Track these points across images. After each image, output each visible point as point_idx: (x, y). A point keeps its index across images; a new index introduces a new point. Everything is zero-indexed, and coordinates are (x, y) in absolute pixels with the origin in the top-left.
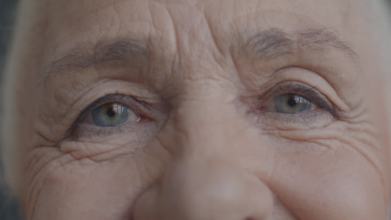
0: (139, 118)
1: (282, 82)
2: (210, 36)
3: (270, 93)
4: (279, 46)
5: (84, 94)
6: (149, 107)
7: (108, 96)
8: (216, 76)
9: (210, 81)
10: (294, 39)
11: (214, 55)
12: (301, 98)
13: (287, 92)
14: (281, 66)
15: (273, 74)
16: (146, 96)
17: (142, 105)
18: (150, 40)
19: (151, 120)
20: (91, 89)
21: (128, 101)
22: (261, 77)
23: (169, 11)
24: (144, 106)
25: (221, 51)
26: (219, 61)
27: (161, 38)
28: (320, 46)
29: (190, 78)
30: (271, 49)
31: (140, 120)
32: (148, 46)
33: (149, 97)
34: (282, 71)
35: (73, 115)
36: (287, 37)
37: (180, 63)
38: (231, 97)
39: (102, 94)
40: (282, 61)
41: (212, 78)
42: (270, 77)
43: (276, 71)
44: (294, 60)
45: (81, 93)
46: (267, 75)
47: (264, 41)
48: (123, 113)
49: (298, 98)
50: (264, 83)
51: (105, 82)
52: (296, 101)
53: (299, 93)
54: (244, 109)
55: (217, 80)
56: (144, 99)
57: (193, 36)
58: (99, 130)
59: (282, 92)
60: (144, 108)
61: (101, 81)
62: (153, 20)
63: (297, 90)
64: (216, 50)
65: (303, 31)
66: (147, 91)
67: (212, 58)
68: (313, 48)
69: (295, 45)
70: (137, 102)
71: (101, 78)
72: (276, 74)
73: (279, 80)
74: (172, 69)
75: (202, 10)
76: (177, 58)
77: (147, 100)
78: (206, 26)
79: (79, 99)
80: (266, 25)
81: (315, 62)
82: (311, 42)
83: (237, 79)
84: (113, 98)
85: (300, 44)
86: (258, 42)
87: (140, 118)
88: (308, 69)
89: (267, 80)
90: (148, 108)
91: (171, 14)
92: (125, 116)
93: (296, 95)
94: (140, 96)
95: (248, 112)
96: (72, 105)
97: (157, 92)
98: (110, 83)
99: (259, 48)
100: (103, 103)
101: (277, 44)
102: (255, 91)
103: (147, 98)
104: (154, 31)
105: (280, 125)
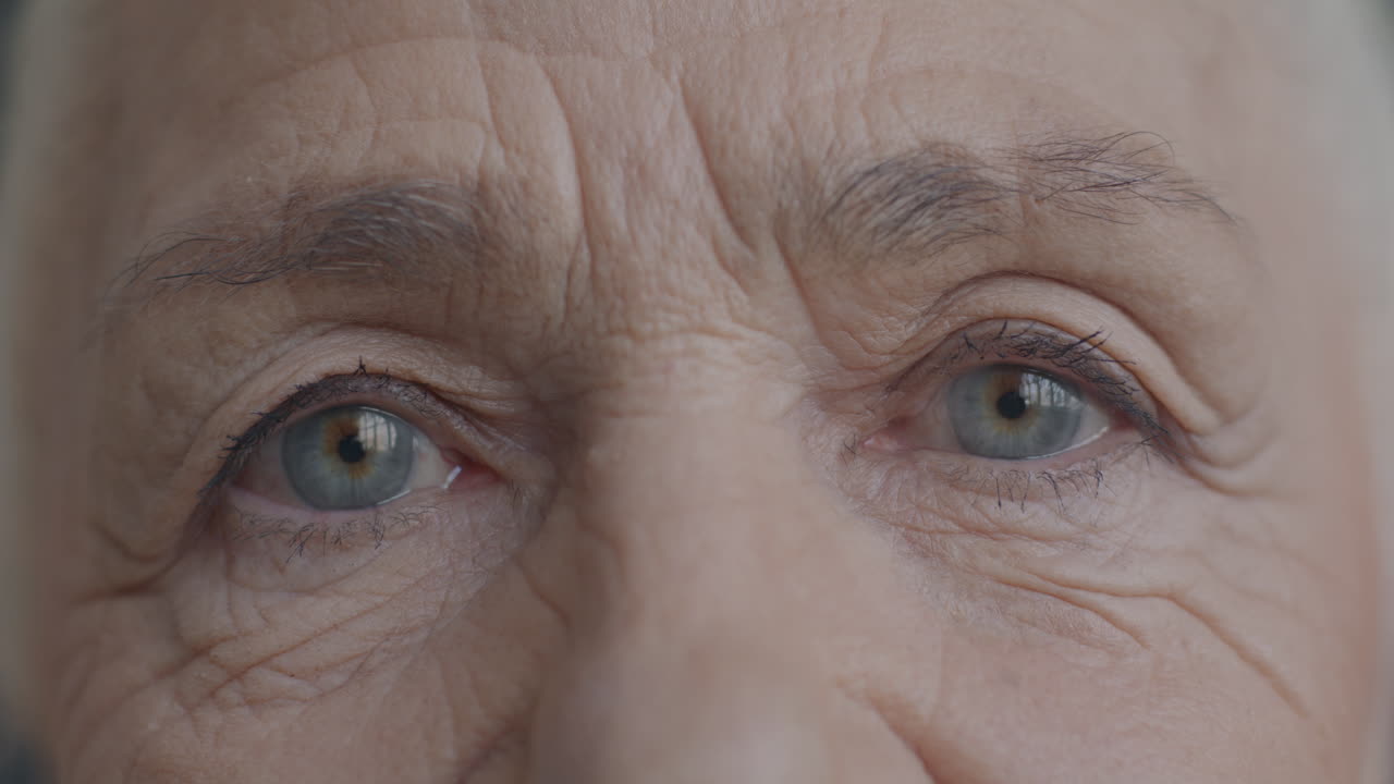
0: (454, 466)
1: (971, 325)
2: (700, 172)
3: (930, 365)
4: (953, 207)
5: (248, 379)
6: (485, 426)
7: (332, 380)
8: (726, 325)
9: (707, 343)
10: (1009, 178)
11: (716, 245)
12: (1046, 383)
13: (992, 358)
14: (962, 278)
15: (937, 302)
16: (472, 388)
17: (461, 418)
18: (482, 190)
19: (496, 477)
20: (272, 361)
21: (406, 398)
22: (892, 318)
23: (556, 84)
24: (466, 419)
25: (741, 231)
26: (734, 269)
27: (525, 185)
28: (1104, 201)
29: (630, 332)
30: (925, 220)
31: (459, 478)
32: (476, 215)
33: (484, 391)
34: (966, 290)
35: (208, 456)
36: (983, 173)
37: (594, 275)
38: (783, 394)
39: (309, 375)
40: (966, 259)
41: (713, 332)
42: (924, 314)
43: (946, 294)
44: (1009, 252)
45: (240, 375)
46: (913, 310)
47: (896, 191)
48: (396, 450)
49: (1034, 388)
50: (906, 337)
51: (324, 333)
52: (1027, 402)
53: (1036, 362)
54: (836, 435)
55: (730, 337)
56: (464, 399)
57: (641, 175)
58: (305, 529)
59: (975, 359)
60: (466, 427)
61: (309, 331)
62: (494, 116)
63: (1029, 349)
64: (724, 230)
65: (1040, 146)
66: (477, 372)
67: (710, 258)
68: (1078, 208)
69: (1012, 203)
70: (440, 405)
71: (310, 321)
72: (947, 302)
73: (962, 319)
74: (568, 298)
75: (675, 78)
76: (585, 254)
77: (476, 404)
78: (688, 139)
79: (230, 397)
80: (903, 133)
81: (1087, 261)
82: (1070, 188)
83: (802, 327)
84: (350, 386)
85: (1031, 198)
86: (877, 197)
87: (458, 470)
88: (1061, 282)
89: (914, 326)
90: (479, 430)
91: (559, 93)
92: (402, 458)
93: (1027, 369)
94: (452, 385)
95: (850, 452)
96: (205, 419)
97: (513, 372)
98: (339, 339)
99: (883, 217)
100: (316, 407)
101: (946, 202)
102: (874, 369)
103: (477, 396)
104: (497, 154)
105: (970, 514)
